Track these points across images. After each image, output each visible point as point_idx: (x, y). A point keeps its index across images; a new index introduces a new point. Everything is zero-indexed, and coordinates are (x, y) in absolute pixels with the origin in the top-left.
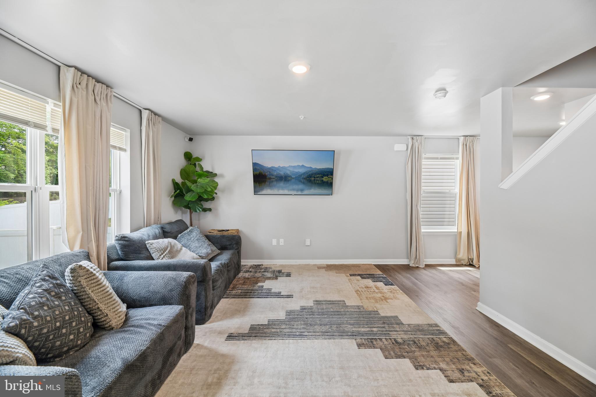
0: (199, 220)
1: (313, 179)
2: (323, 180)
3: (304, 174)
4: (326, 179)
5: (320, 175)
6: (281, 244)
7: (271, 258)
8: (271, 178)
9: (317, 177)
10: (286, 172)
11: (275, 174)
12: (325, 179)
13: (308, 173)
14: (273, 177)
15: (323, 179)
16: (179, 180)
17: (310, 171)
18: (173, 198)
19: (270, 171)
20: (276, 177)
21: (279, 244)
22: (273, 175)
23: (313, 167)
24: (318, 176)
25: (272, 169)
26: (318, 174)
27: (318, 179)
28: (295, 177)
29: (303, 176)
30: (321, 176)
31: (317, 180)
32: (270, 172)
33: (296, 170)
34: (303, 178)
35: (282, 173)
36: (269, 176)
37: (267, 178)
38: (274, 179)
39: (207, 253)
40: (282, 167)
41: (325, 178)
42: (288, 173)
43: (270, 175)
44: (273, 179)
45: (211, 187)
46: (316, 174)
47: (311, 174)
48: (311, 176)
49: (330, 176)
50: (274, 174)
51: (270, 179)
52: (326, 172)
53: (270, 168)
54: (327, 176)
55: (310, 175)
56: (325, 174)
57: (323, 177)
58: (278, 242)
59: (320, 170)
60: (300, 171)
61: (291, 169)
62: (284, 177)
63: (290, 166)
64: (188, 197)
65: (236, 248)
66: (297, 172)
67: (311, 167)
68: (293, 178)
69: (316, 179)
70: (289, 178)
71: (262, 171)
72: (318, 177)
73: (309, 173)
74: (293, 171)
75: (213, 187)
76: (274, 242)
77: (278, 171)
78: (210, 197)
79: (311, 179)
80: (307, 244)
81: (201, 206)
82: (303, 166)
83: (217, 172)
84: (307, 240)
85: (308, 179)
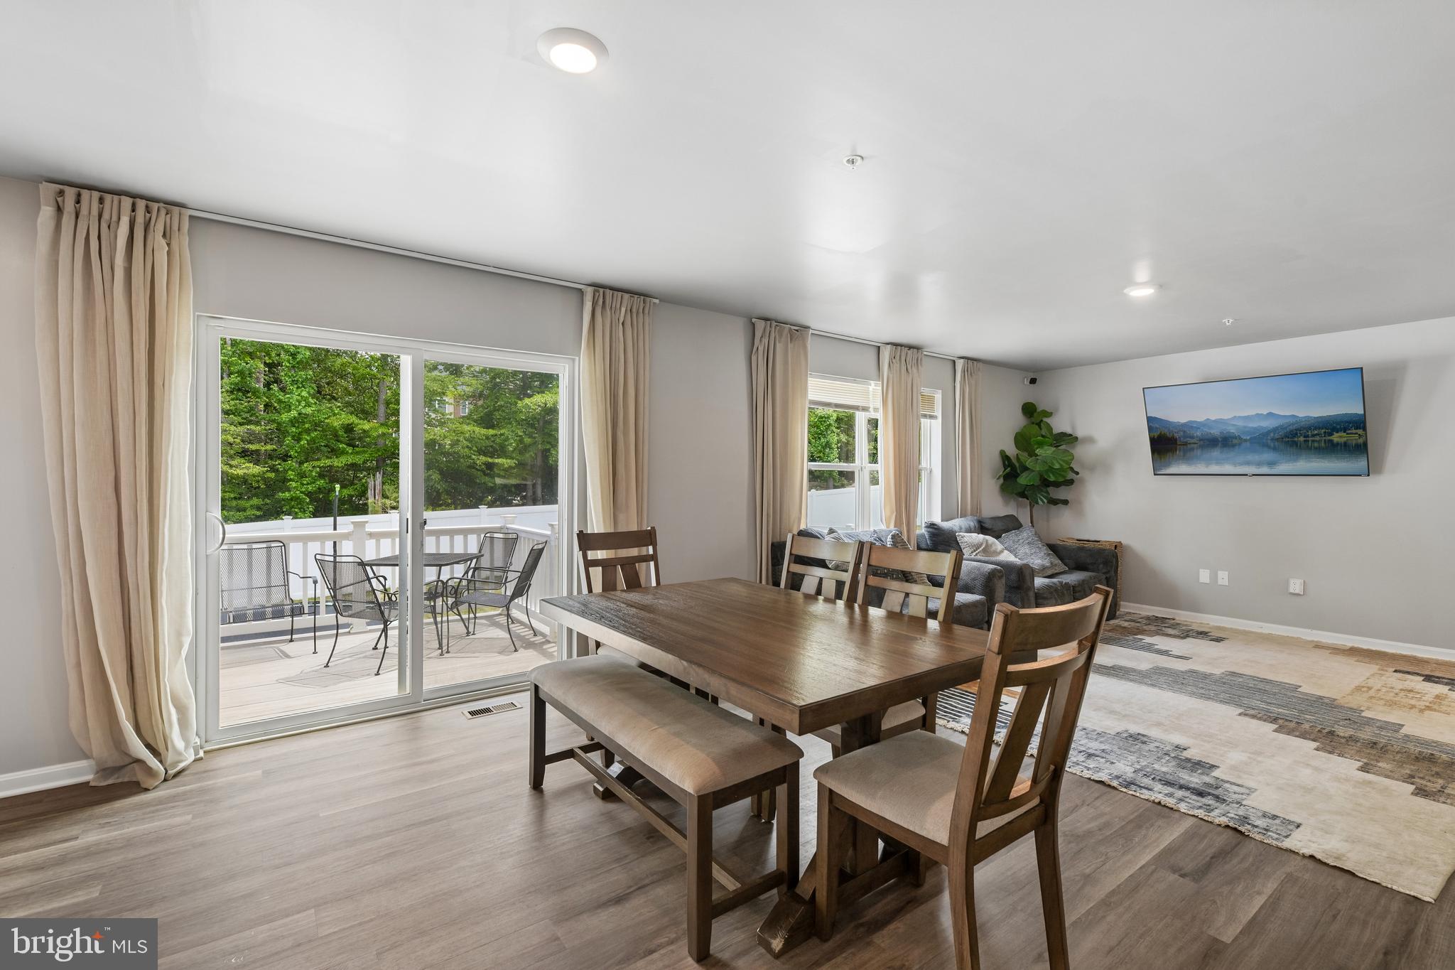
0: (1048, 521)
1: (1302, 439)
2: (1331, 441)
3: (1275, 430)
4: (1341, 437)
5: (1323, 431)
6: (1220, 582)
7: (1195, 607)
8: (1190, 443)
9: (1313, 436)
10: (1224, 430)
11: (1199, 434)
12: (1336, 437)
13: (1286, 428)
14: (1192, 441)
15: (1331, 438)
16: (1012, 451)
17: (1293, 424)
18: (1001, 480)
19: (1185, 429)
20: (1200, 440)
21: (1217, 582)
22: (1192, 437)
24: (1316, 432)
25: (1189, 425)
26: (1315, 429)
27: (1317, 438)
28: (1251, 438)
29: (1271, 434)
30: (1325, 432)
31: (1313, 441)
32: (1184, 432)
33: (1252, 424)
34: (1272, 439)
35: (1215, 432)
36: (1182, 439)
37: (1178, 443)
38: (1196, 445)
39: (1043, 565)
40: (1215, 421)
41: (1336, 435)
42: (1232, 431)
43: (1185, 437)
44: (1193, 445)
45: (1061, 462)
46: (1308, 428)
47: (1296, 430)
48: (1296, 434)
49: (1354, 431)
50: (1195, 435)
51: (1186, 444)
52: (1338, 423)
53: (1184, 425)
54: (1344, 432)
55: (1292, 431)
56: (1338, 427)
57: (1331, 434)
58: (1214, 577)
59: (1320, 420)
60: (1265, 426)
61: (1240, 424)
62: (1220, 440)
63: (1235, 417)
64: (1023, 480)
65: (1104, 571)
66: (1255, 428)
67: (1293, 416)
68: (1246, 440)
69: (1310, 439)
70: (1235, 441)
71: (1165, 431)
72: (1316, 435)
73: (1291, 427)
74: (1245, 427)
75: (1064, 461)
76: (1205, 576)
77: (1205, 430)
78: (1061, 479)
79: (1296, 439)
80: (1292, 591)
81: (1045, 495)
82: (1270, 415)
83: (1080, 433)
84: (1292, 581)
85: (1287, 439)
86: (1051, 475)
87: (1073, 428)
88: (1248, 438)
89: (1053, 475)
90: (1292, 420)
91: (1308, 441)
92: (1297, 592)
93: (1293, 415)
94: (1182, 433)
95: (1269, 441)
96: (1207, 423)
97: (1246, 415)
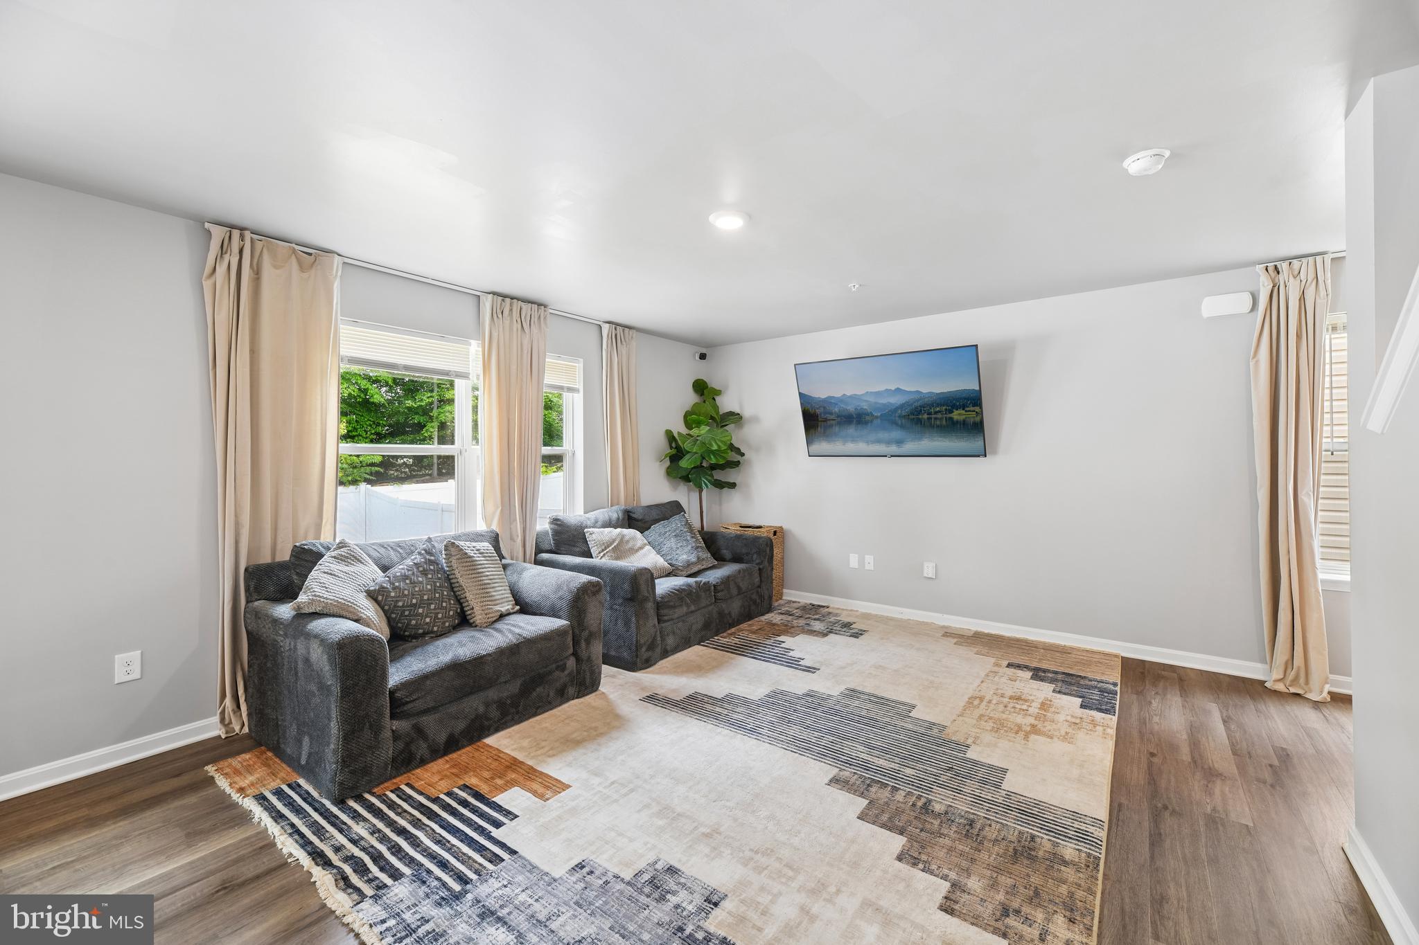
1: (926, 416)
2: (951, 419)
3: (902, 406)
4: (959, 414)
5: (944, 408)
6: (867, 567)
8: (830, 420)
9: (936, 413)
10: (858, 406)
11: (837, 410)
12: (957, 415)
13: (912, 404)
14: (832, 417)
15: (951, 415)
16: (678, 430)
17: (918, 400)
18: (667, 463)
19: (824, 405)
20: (838, 416)
21: (865, 567)
22: (831, 414)
23: (925, 390)
24: (938, 409)
25: (828, 401)
26: (938, 405)
27: (939, 416)
28: (882, 415)
29: (900, 412)
30: (946, 409)
31: (936, 419)
32: (824, 408)
33: (883, 401)
34: (899, 417)
35: (851, 408)
36: (822, 415)
37: (820, 420)
38: (834, 422)
40: (851, 397)
41: (956, 412)
42: (865, 407)
43: (826, 413)
44: (832, 422)
45: (720, 444)
46: (931, 405)
47: (921, 406)
48: (921, 411)
49: (972, 409)
50: (833, 411)
51: (826, 420)
52: (958, 400)
53: (824, 401)
54: (963, 409)
55: (916, 408)
56: (958, 404)
57: (951, 412)
58: (862, 562)
59: (942, 396)
60: (893, 402)
61: (872, 399)
62: (855, 416)
63: (867, 392)
64: (685, 463)
65: (757, 561)
66: (884, 405)
68: (877, 417)
69: (933, 416)
70: (868, 418)
71: (815, 408)
72: (939, 412)
73: (916, 404)
74: (876, 403)
75: (722, 442)
76: (854, 561)
77: (842, 406)
78: (722, 462)
79: (920, 417)
80: (925, 575)
81: (710, 478)
82: (898, 390)
83: (746, 413)
84: (926, 565)
85: (913, 417)
86: (712, 457)
87: (741, 407)
88: (879, 414)
89: (715, 456)
90: (917, 396)
91: (931, 418)
92: (930, 576)
93: (917, 391)
94: (822, 409)
95: (897, 418)
96: (843, 399)
97: (877, 390)
